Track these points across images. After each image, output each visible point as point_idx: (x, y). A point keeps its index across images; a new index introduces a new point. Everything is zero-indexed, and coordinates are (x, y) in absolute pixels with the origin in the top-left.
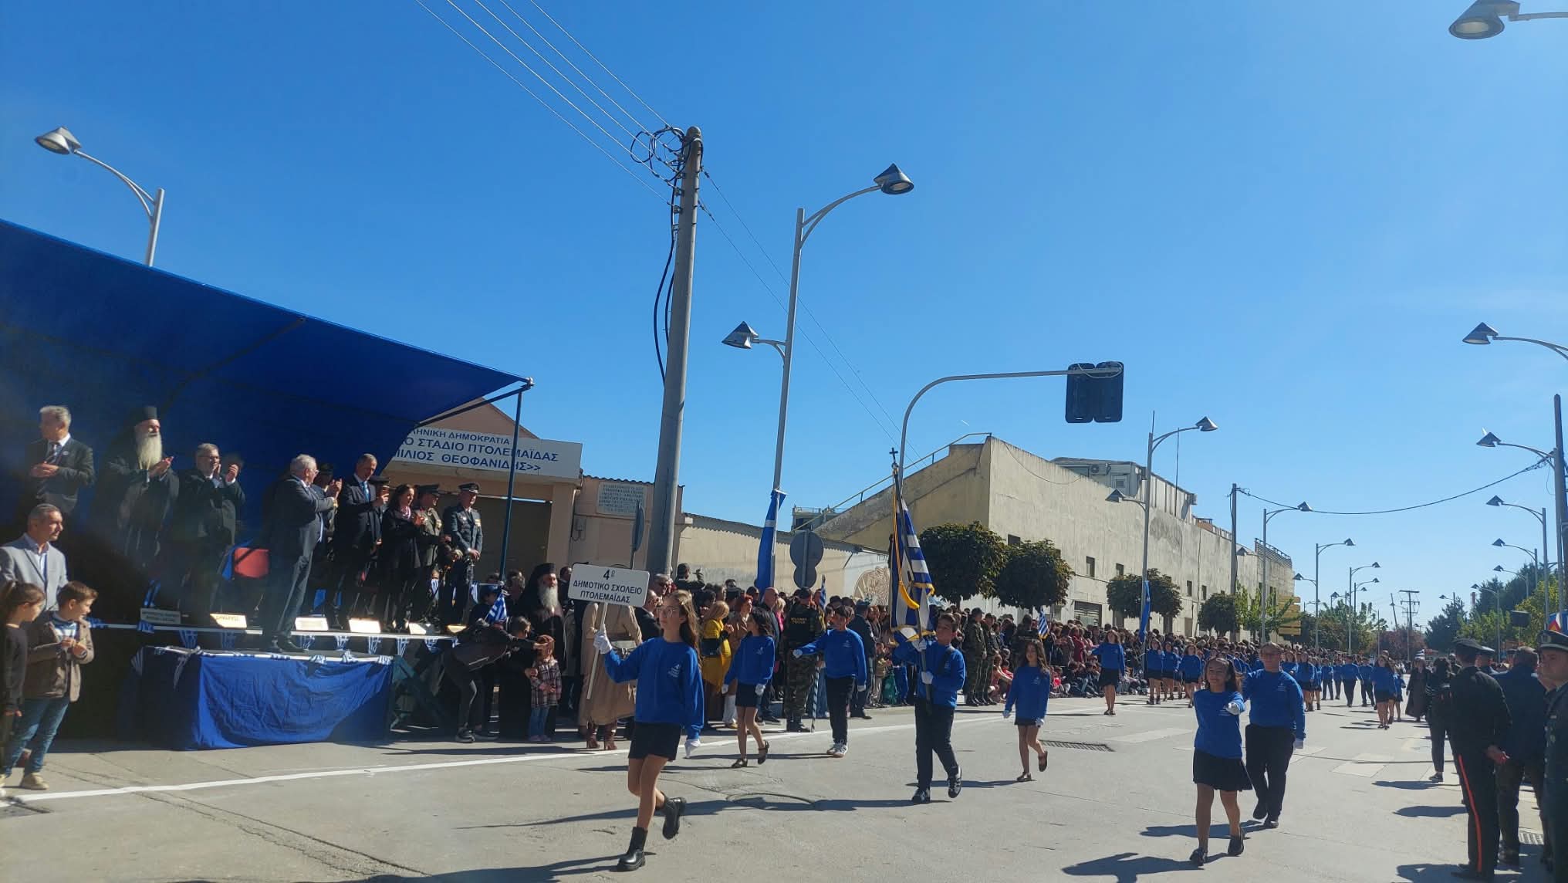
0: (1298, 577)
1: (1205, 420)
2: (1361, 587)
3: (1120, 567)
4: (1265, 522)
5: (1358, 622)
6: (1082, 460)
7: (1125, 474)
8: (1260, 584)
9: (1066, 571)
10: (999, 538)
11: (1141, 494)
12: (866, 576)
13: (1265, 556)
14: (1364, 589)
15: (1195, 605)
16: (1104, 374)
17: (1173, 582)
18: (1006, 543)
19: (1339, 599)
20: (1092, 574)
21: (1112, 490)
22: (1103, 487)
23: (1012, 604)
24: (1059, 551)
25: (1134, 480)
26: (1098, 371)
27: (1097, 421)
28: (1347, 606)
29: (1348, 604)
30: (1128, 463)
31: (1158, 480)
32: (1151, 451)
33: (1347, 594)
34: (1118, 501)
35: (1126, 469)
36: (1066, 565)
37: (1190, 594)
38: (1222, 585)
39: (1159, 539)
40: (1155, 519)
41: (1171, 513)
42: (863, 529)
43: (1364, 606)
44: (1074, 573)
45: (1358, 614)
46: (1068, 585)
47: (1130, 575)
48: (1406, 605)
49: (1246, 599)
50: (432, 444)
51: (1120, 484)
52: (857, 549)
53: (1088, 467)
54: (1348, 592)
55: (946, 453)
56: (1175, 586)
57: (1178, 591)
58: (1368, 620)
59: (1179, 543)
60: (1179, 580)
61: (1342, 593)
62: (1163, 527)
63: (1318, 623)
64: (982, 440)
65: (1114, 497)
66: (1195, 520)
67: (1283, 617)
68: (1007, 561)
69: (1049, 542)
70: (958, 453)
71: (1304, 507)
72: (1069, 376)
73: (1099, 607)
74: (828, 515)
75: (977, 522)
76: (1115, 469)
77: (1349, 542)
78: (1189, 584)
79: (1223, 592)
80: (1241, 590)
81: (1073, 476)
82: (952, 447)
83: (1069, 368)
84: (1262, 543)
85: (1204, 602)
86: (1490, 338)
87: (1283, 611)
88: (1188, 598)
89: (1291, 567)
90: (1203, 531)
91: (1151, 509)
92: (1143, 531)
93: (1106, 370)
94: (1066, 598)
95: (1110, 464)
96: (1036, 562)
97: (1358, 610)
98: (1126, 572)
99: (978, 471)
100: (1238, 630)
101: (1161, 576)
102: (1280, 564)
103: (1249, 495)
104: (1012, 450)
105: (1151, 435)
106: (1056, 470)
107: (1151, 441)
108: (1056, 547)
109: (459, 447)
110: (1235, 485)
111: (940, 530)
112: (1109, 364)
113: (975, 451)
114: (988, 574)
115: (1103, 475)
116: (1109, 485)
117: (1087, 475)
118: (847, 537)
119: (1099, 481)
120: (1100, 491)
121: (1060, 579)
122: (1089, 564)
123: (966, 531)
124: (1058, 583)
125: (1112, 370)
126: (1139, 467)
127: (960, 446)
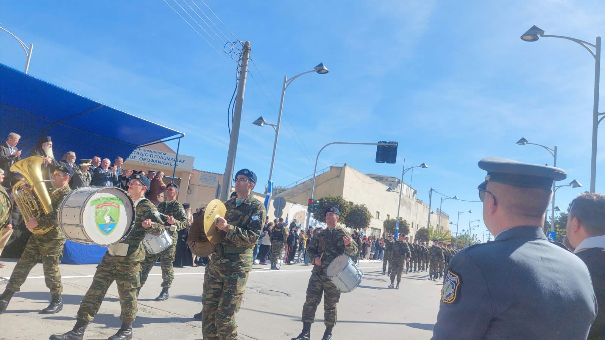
0: (451, 223)
1: (424, 164)
2: (473, 228)
3: (388, 216)
4: (441, 202)
5: (471, 241)
6: (377, 175)
7: (393, 181)
8: (437, 225)
9: (370, 216)
10: (348, 202)
11: (398, 189)
12: (297, 214)
13: (440, 215)
14: (474, 229)
15: (414, 231)
16: (391, 146)
17: (407, 222)
19: (465, 232)
20: (378, 218)
21: (388, 187)
22: (384, 185)
23: (350, 227)
24: (367, 208)
25: (396, 184)
26: (389, 145)
28: (467, 235)
29: (468, 234)
31: (405, 185)
32: (403, 174)
33: (468, 230)
34: (390, 191)
35: (393, 179)
36: (370, 214)
37: (413, 227)
38: (424, 225)
39: (403, 206)
40: (403, 199)
41: (408, 197)
42: (295, 196)
43: (473, 235)
44: (373, 217)
45: (471, 238)
46: (370, 221)
47: (392, 219)
48: (488, 236)
49: (432, 230)
50: (136, 153)
51: (390, 185)
52: (295, 203)
53: (379, 178)
54: (468, 229)
55: (329, 169)
56: (408, 224)
57: (409, 226)
58: (475, 240)
59: (410, 208)
60: (409, 222)
61: (466, 230)
62: (405, 202)
63: (457, 240)
64: (342, 165)
65: (389, 190)
66: (416, 200)
67: (445, 237)
68: (349, 211)
69: (364, 205)
70: (333, 169)
71: (455, 198)
72: (378, 146)
73: (380, 230)
74: (284, 190)
75: (340, 196)
76: (389, 179)
77: (470, 212)
78: (413, 223)
79: (424, 227)
80: (431, 227)
81: (374, 181)
82: (331, 167)
83: (378, 143)
84: (439, 210)
85: (417, 230)
86: (525, 143)
87: (445, 235)
88: (412, 229)
89: (449, 219)
90: (419, 204)
91: (401, 195)
92: (398, 203)
93: (392, 144)
94: (369, 226)
95: (388, 177)
96: (360, 212)
97: (471, 236)
99: (340, 177)
100: (429, 241)
101: (403, 220)
102: (445, 218)
103: (436, 192)
104: (353, 170)
105: (404, 168)
106: (368, 179)
107: (403, 170)
109: (147, 155)
110: (432, 188)
111: (326, 198)
112: (393, 142)
113: (339, 169)
114: (342, 216)
115: (385, 181)
116: (387, 185)
117: (379, 181)
118: (289, 198)
119: (383, 183)
120: (384, 187)
121: (368, 219)
122: (378, 213)
123: (335, 199)
124: (367, 220)
125: (393, 144)
126: (398, 179)
127: (334, 167)
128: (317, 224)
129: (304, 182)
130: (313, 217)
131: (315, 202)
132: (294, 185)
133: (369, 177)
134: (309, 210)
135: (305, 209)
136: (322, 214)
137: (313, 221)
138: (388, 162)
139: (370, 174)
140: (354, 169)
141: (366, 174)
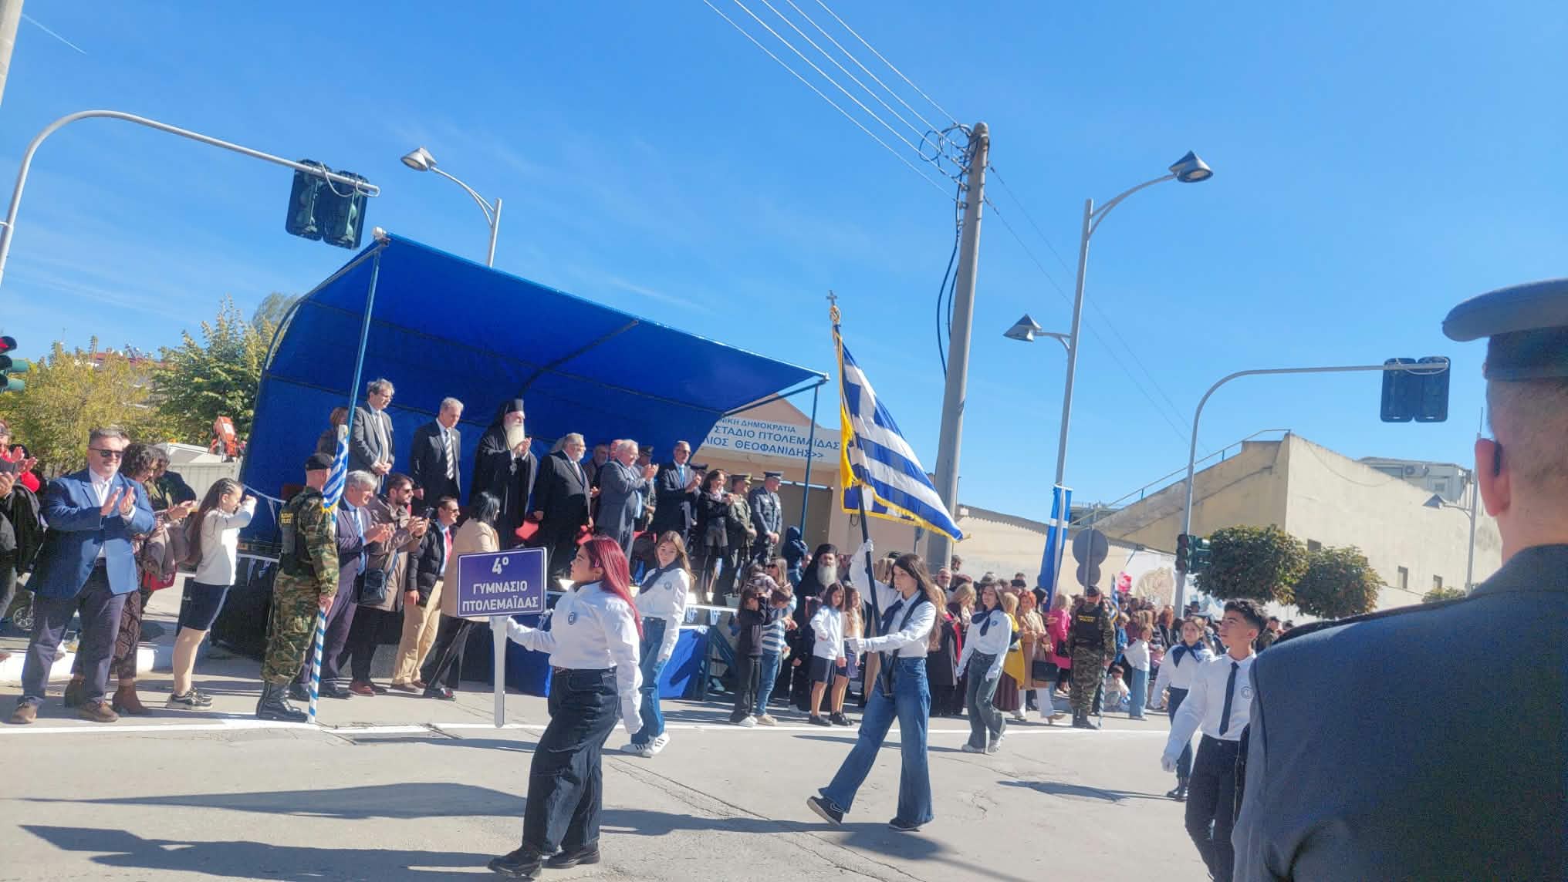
3: (1438, 580)
6: (1394, 460)
7: (1446, 477)
9: (1375, 581)
10: (1298, 543)
11: (1464, 499)
12: (1150, 576)
16: (1427, 370)
18: (1306, 548)
20: (1405, 586)
21: (1432, 495)
22: (1418, 490)
24: (1366, 559)
25: (1457, 483)
26: (1420, 366)
27: (1417, 420)
30: (1450, 465)
34: (1438, 507)
35: (1447, 472)
36: (1376, 575)
39: (1485, 550)
40: (1481, 528)
42: (1144, 527)
44: (1385, 584)
46: (1377, 595)
47: (1451, 589)
50: (727, 431)
51: (1440, 487)
52: (1139, 548)
53: (1402, 468)
55: (1238, 449)
62: (1491, 537)
64: (1278, 436)
65: (1434, 502)
68: (1308, 567)
69: (1356, 549)
70: (1251, 449)
72: (1385, 372)
74: (1110, 513)
75: (1274, 526)
76: (1433, 471)
81: (1384, 477)
82: (1245, 444)
83: (1386, 363)
91: (1477, 517)
92: (1468, 541)
93: (1430, 366)
95: (1429, 466)
96: (1341, 570)
98: (1445, 586)
99: (1273, 470)
104: (1314, 448)
106: (1365, 474)
108: (1360, 554)
109: (751, 434)
111: (1233, 532)
112: (1433, 360)
113: (1272, 448)
114: (1285, 581)
115: (1421, 477)
116: (1427, 489)
117: (1401, 477)
118: (1124, 535)
119: (1414, 485)
120: (1416, 495)
121: (1368, 591)
122: (1402, 575)
123: (1261, 534)
124: (1366, 595)
125: (1438, 365)
126: (1464, 470)
127: (1254, 442)
128: (1210, 606)
129: (1164, 491)
130: (1195, 585)
131: (1198, 543)
132: (1137, 498)
133: (1366, 468)
134: (1181, 567)
135: (1169, 563)
136: (1222, 577)
137: (1196, 597)
138: (1422, 418)
139: (1369, 459)
140: (1318, 445)
141: (1359, 458)
